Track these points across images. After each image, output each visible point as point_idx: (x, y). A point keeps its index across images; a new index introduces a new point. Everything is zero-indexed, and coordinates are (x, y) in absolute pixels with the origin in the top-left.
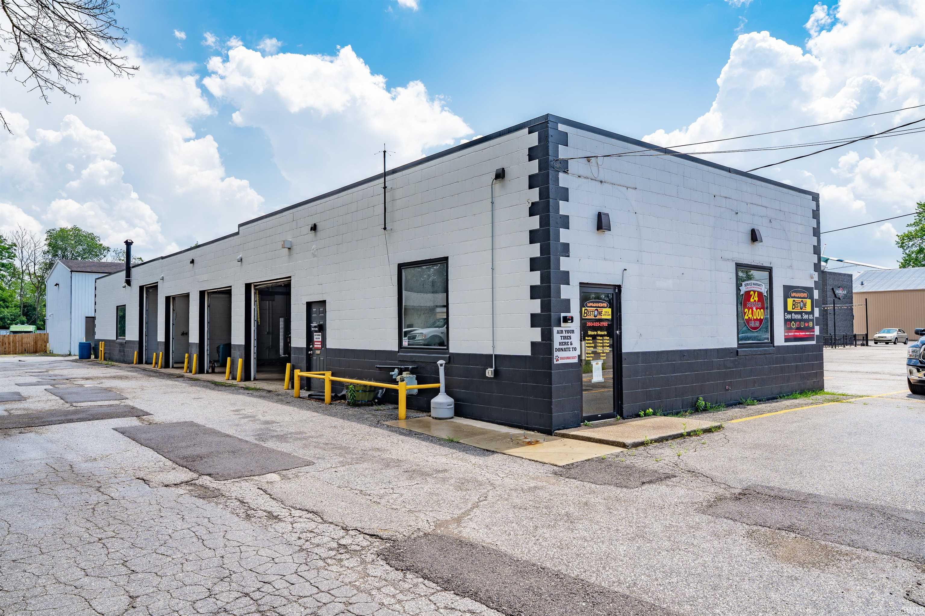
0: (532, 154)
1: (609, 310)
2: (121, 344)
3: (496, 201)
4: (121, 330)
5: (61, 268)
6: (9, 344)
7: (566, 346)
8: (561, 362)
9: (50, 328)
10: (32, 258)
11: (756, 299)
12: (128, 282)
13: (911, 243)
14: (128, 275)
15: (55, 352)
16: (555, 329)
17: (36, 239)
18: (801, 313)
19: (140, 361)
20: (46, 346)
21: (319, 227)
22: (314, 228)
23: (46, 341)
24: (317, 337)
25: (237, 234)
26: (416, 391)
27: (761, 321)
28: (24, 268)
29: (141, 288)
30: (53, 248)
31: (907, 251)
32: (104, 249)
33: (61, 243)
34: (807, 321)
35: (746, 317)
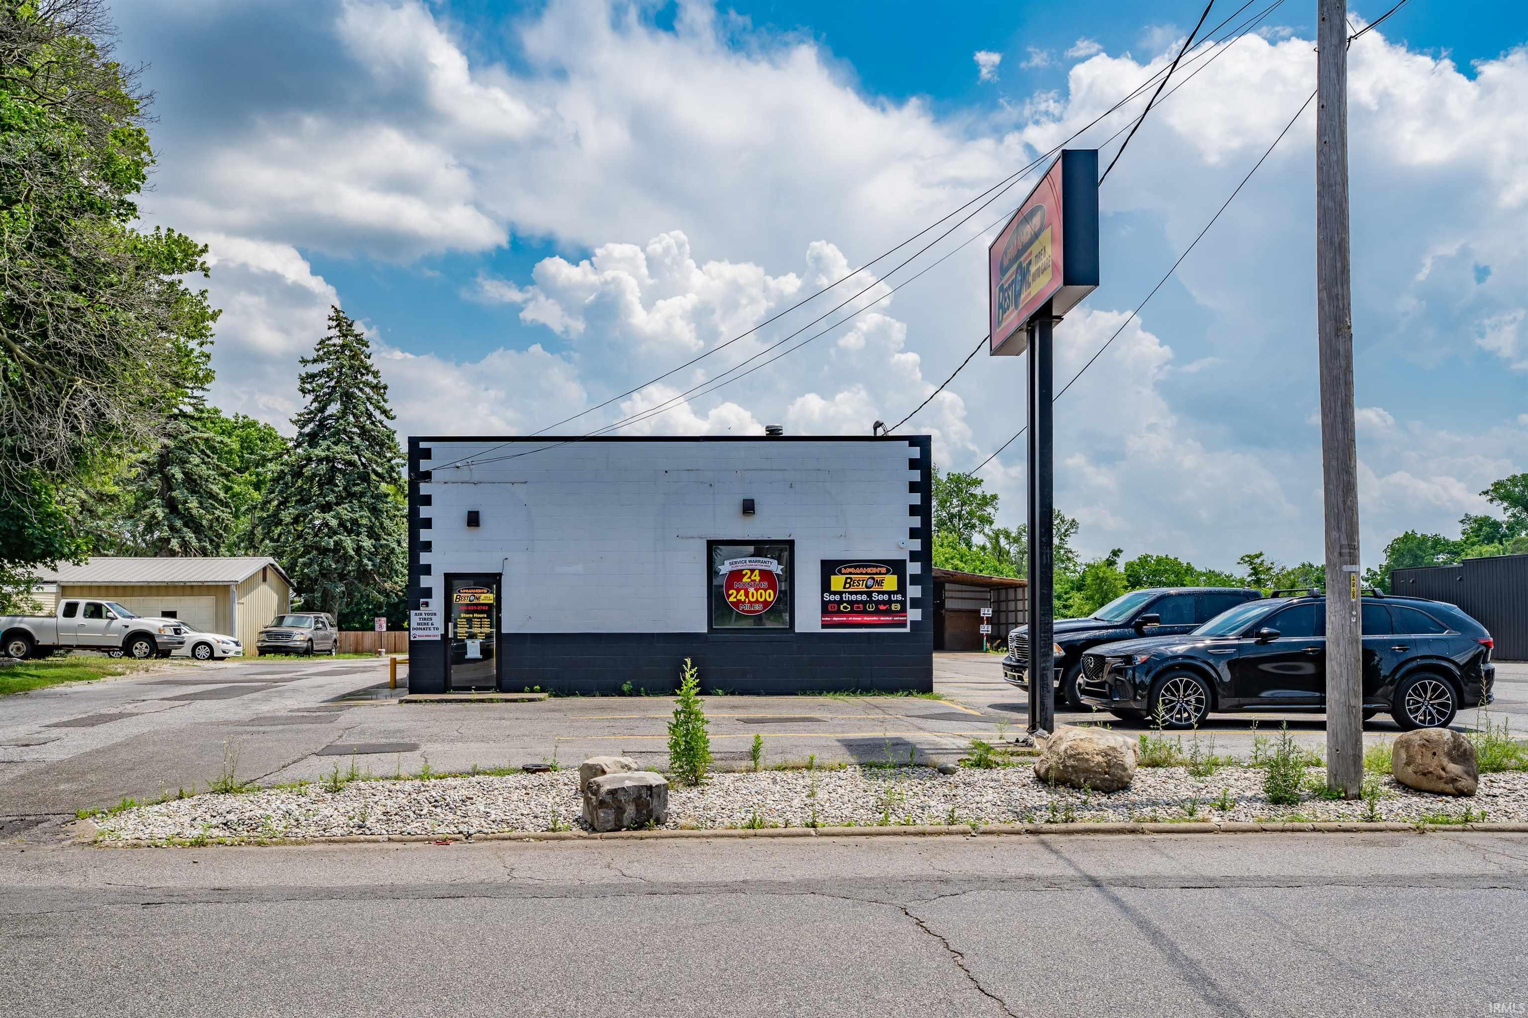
1: (489, 596)
7: (424, 626)
8: (418, 639)
11: (758, 578)
18: (868, 593)
27: (766, 603)
34: (890, 602)
35: (732, 599)
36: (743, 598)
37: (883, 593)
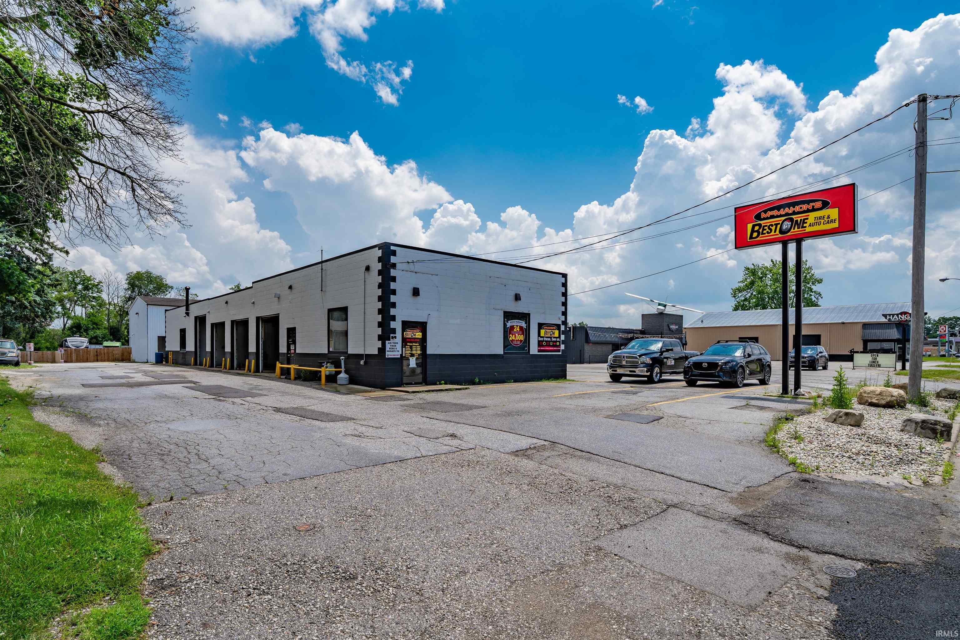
0: (380, 260)
1: (421, 334)
2: (183, 353)
3: (366, 280)
4: (183, 344)
5: (139, 302)
6: (104, 354)
7: (393, 349)
8: (389, 357)
9: (133, 344)
10: (116, 293)
11: (519, 330)
12: (188, 314)
13: (740, 294)
14: (187, 309)
15: (136, 361)
16: (387, 342)
17: (118, 280)
18: (551, 338)
19: (195, 364)
20: (130, 356)
21: (293, 287)
22: (290, 287)
23: (130, 353)
24: (292, 347)
25: (251, 287)
26: (334, 372)
27: (521, 341)
28: (110, 300)
29: (196, 318)
30: (131, 286)
31: (738, 300)
32: (170, 287)
33: (137, 283)
34: (556, 342)
35: (511, 339)
36: (514, 338)
37: (554, 337)
